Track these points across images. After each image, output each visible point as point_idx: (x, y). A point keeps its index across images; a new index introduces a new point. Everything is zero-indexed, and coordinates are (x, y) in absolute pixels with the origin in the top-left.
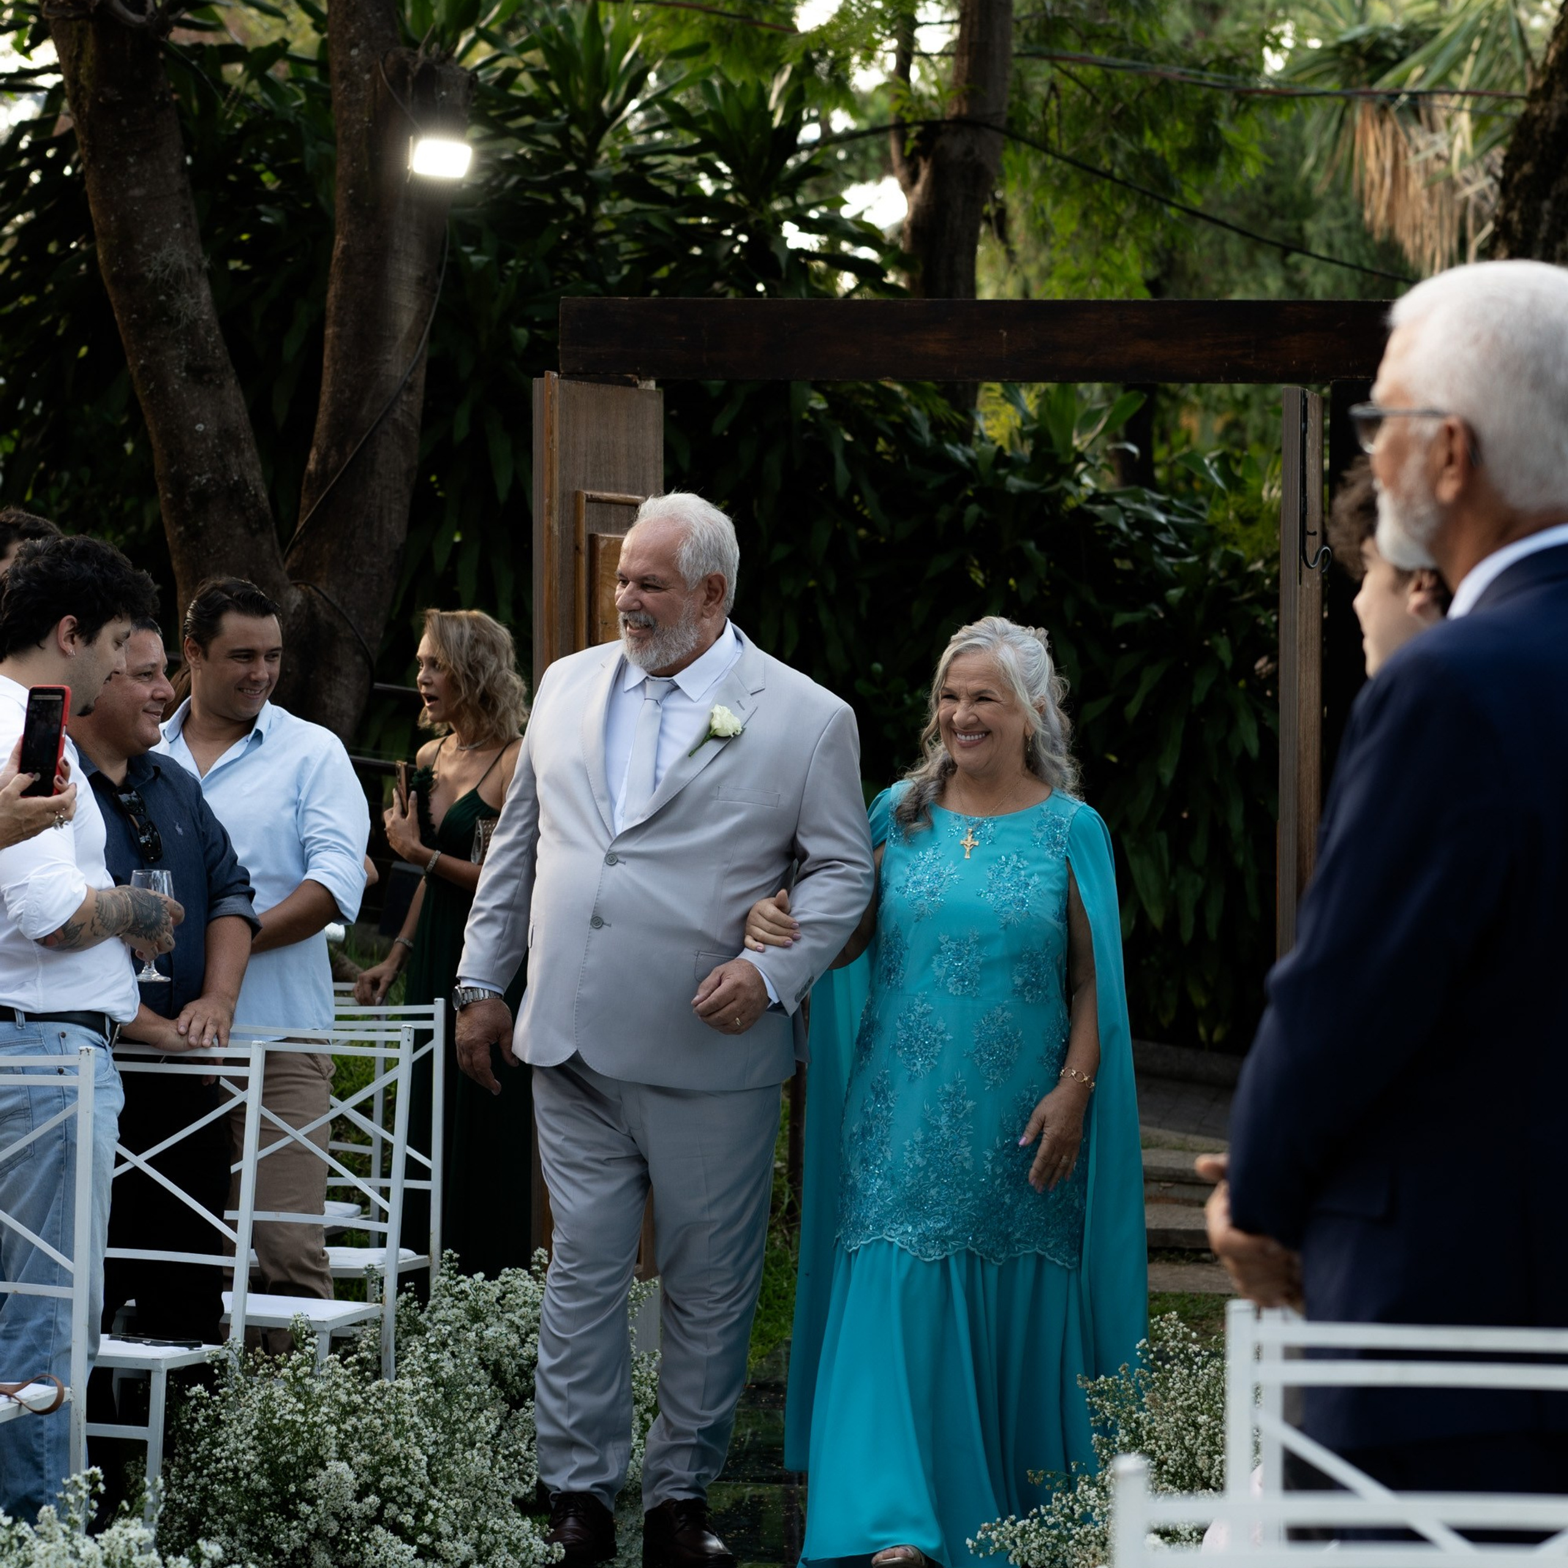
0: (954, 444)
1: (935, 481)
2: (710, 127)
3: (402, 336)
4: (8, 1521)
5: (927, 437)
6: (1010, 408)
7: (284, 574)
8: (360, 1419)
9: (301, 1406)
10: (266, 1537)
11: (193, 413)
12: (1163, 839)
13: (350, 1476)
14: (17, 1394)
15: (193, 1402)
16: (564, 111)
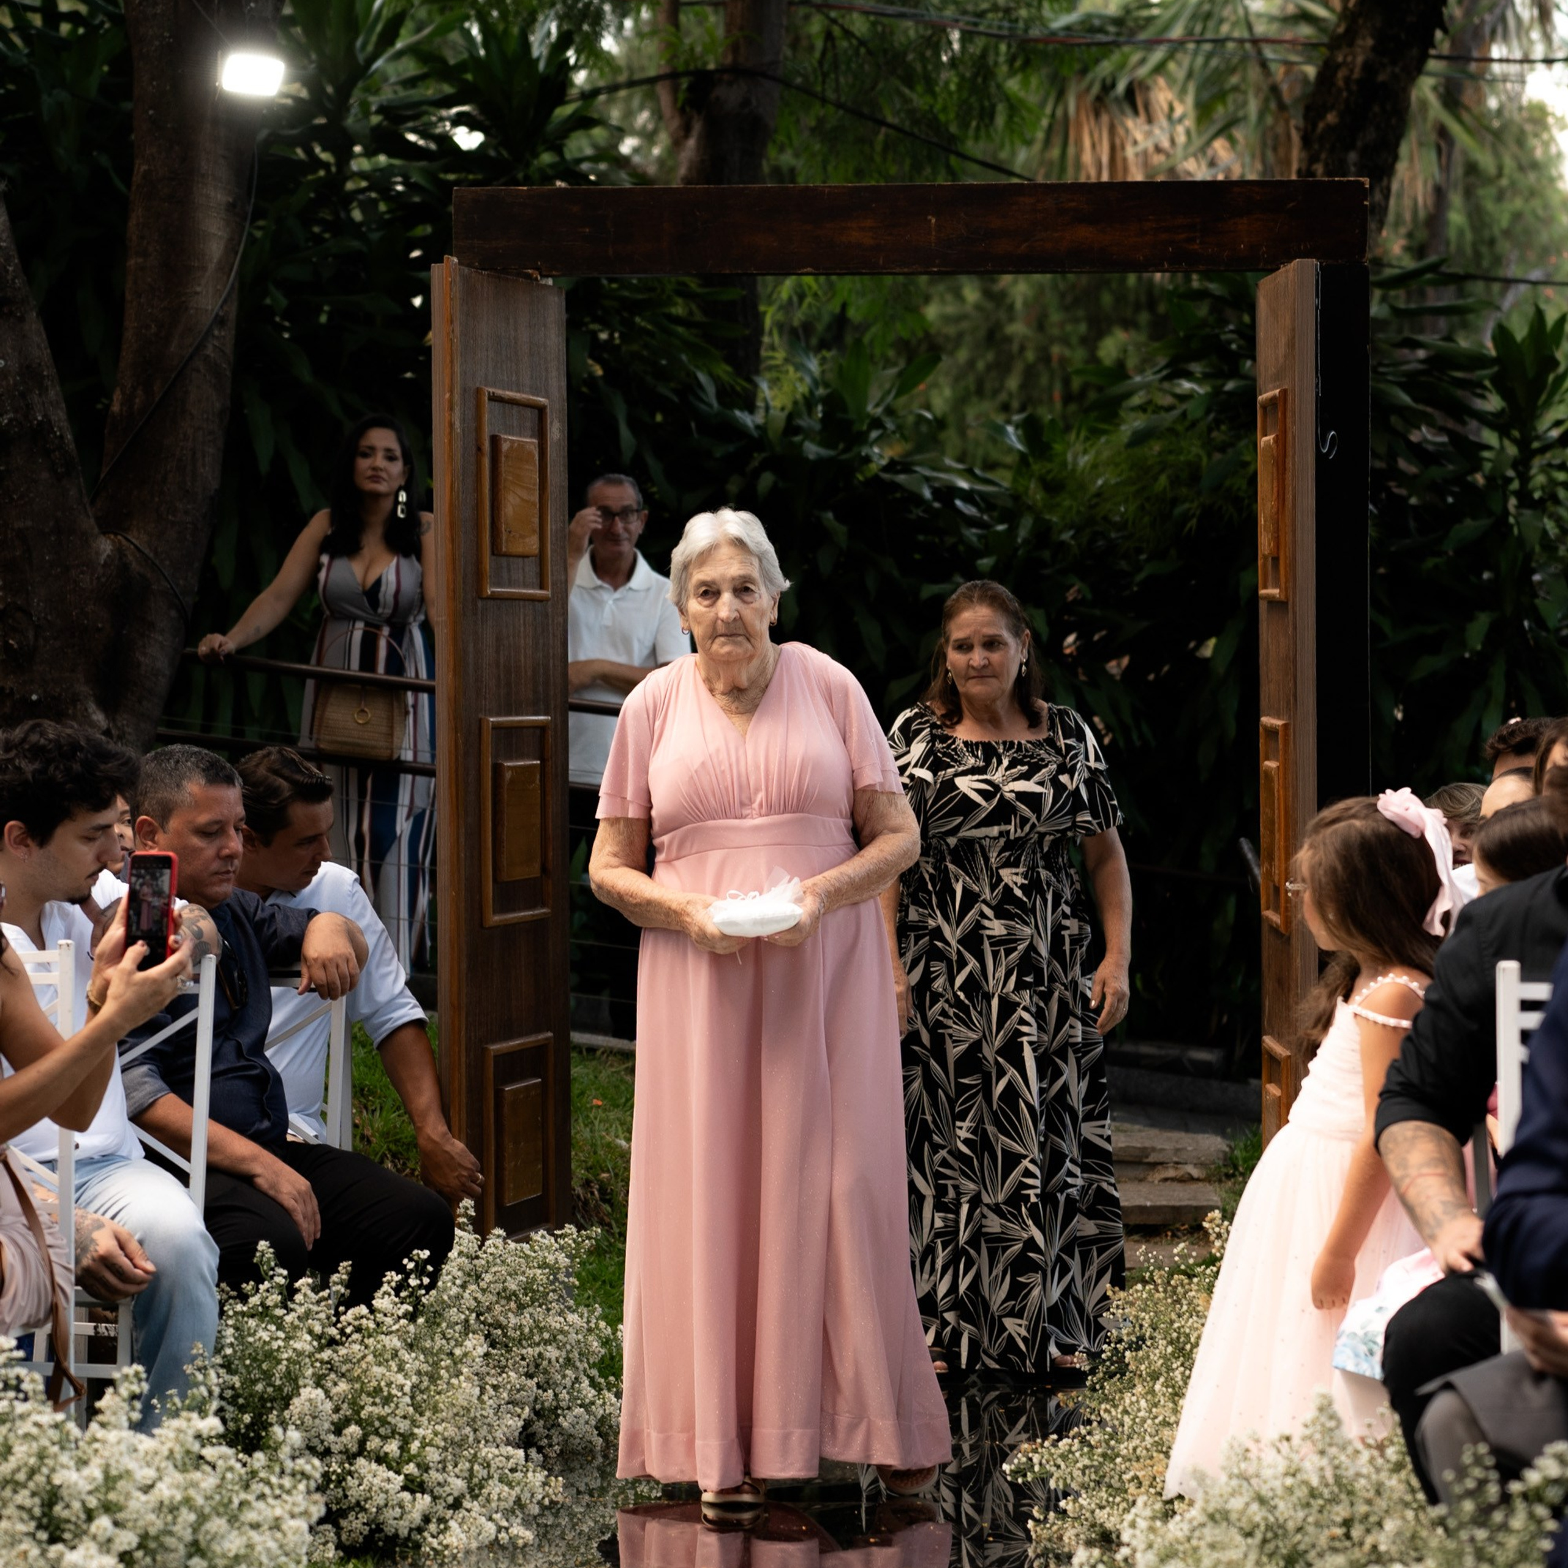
0: (741, 411)
1: (722, 450)
3: (212, 267)
5: (716, 406)
7: (92, 521)
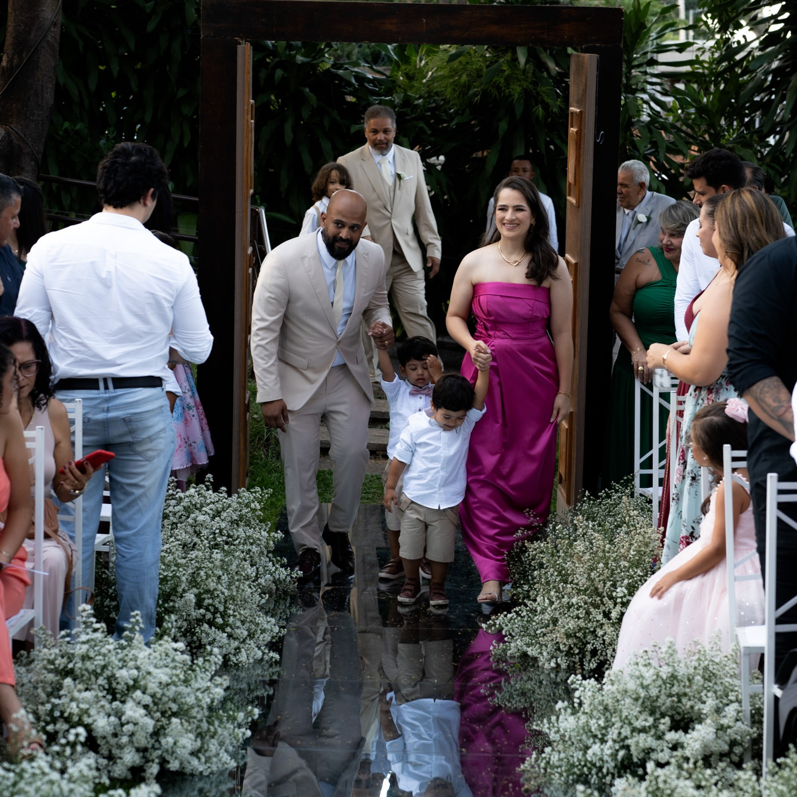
13: (194, 600)
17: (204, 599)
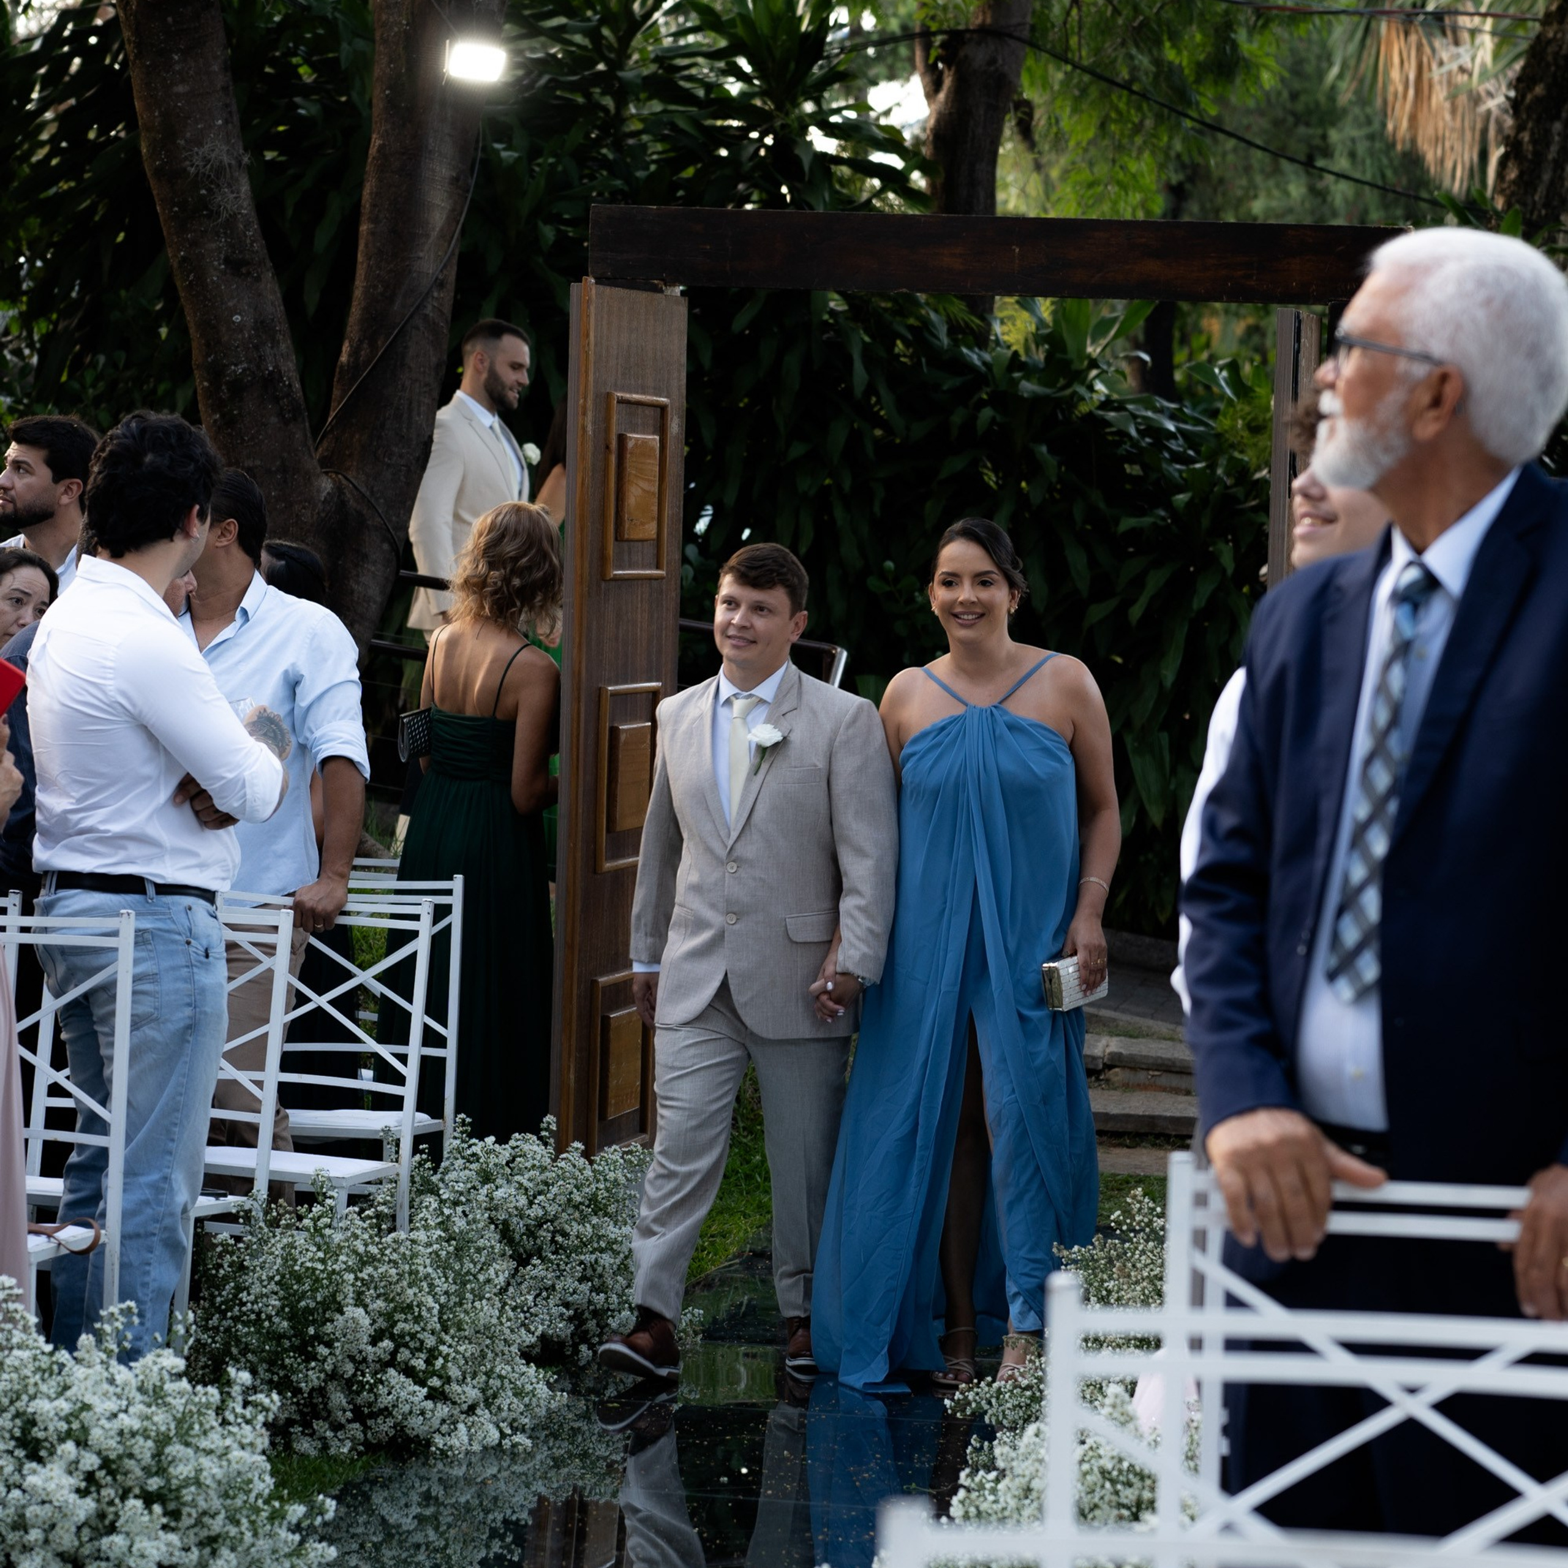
0: (970, 348)
1: (949, 383)
2: (740, 30)
3: (434, 234)
4: (49, 1348)
5: (945, 341)
6: (1025, 315)
7: (315, 462)
8: (376, 1268)
9: (321, 1254)
10: (286, 1376)
11: (230, 304)
12: (1164, 738)
13: (366, 1321)
14: (56, 1235)
15: (219, 1249)
16: (596, 13)
17: (395, 1323)
